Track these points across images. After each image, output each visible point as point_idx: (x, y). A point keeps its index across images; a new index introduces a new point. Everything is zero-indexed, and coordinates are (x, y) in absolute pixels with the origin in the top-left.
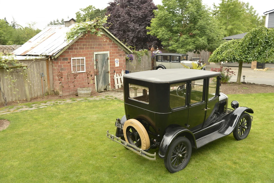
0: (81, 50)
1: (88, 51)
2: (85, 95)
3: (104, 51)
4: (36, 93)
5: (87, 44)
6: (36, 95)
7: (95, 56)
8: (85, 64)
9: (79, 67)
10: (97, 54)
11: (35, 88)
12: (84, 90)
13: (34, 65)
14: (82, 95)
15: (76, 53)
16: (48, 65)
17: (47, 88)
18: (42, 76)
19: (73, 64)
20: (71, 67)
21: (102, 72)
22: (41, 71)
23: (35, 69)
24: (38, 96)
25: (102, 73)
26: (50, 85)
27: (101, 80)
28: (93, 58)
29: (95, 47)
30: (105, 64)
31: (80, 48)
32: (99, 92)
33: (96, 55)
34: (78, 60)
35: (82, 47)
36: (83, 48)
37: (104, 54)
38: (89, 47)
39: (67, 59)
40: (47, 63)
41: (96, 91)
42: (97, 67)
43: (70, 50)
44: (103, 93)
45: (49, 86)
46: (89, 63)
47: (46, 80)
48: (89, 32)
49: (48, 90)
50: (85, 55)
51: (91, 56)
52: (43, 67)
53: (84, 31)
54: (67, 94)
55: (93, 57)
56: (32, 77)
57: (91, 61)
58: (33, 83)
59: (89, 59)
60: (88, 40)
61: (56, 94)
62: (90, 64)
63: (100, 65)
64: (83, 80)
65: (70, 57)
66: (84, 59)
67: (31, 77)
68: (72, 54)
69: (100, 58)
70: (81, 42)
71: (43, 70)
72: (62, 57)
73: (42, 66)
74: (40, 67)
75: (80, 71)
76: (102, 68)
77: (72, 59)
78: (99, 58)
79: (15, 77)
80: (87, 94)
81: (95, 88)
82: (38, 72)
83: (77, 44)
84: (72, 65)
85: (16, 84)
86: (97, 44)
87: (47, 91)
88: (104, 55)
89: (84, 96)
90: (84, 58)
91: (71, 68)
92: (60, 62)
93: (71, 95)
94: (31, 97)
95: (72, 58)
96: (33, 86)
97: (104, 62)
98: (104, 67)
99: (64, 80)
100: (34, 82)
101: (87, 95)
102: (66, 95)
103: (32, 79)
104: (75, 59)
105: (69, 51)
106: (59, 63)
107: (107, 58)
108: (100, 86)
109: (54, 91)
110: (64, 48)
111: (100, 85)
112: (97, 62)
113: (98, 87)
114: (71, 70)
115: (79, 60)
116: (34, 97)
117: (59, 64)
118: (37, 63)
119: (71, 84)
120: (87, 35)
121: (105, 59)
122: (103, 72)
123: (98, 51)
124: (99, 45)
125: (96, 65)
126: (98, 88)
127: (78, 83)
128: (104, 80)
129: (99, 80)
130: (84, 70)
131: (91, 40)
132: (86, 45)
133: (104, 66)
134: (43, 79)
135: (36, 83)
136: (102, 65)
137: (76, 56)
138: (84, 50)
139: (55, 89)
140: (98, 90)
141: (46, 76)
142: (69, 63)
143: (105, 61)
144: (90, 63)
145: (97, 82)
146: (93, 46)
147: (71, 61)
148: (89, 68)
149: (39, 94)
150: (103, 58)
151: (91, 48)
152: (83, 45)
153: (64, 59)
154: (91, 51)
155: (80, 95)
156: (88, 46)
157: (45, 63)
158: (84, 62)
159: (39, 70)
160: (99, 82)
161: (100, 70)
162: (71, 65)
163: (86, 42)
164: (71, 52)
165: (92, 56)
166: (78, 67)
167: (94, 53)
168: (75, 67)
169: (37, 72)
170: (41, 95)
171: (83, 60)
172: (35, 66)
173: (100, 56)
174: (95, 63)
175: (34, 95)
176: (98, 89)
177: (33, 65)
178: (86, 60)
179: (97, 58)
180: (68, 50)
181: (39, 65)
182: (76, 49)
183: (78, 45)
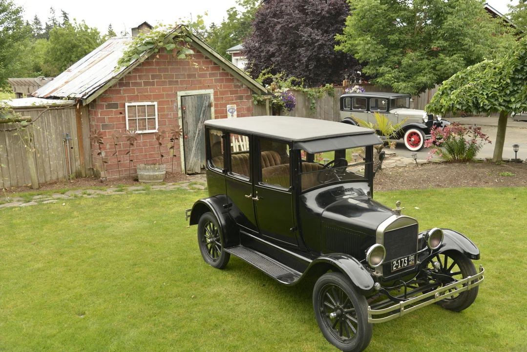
0: (149, 87)
1: (164, 90)
2: (150, 180)
3: (200, 88)
4: (54, 173)
5: (162, 74)
6: (54, 178)
7: (179, 98)
8: (156, 117)
9: (143, 123)
10: (185, 95)
11: (51, 163)
12: (148, 169)
13: (50, 116)
14: (145, 179)
15: (136, 92)
16: (79, 118)
17: (78, 163)
18: (66, 140)
19: (130, 115)
20: (125, 121)
21: (195, 133)
22: (64, 129)
23: (51, 125)
24: (58, 179)
25: (197, 134)
26: (84, 158)
27: (194, 149)
28: (175, 104)
29: (179, 80)
30: (203, 115)
31: (146, 84)
32: (188, 174)
33: (181, 96)
34: (140, 108)
35: (150, 82)
36: (153, 84)
37: (201, 95)
38: (167, 80)
39: (115, 106)
40: (77, 113)
41: (181, 171)
42: (184, 122)
43: (124, 88)
44: (199, 175)
45: (81, 160)
46: (166, 113)
47: (75, 147)
48: (162, 49)
49: (79, 167)
50: (156, 98)
51: (170, 100)
52: (68, 122)
53: (151, 49)
54: (117, 176)
55: (174, 101)
56: (46, 141)
57: (171, 109)
58: (47, 152)
59: (166, 106)
60: (163, 67)
61: (96, 177)
62: (169, 117)
63: (190, 119)
64: (152, 148)
65: (124, 102)
66: (154, 105)
67: (44, 140)
68: (127, 96)
69: (191, 104)
70: (148, 71)
71: (69, 128)
72: (105, 102)
73: (67, 119)
74: (63, 121)
75: (146, 129)
76: (197, 124)
77: (128, 106)
78: (189, 103)
79: (9, 140)
80: (155, 177)
81: (181, 166)
82: (58, 131)
83: (138, 74)
84: (127, 119)
85: (12, 155)
86: (184, 75)
87: (77, 169)
88: (200, 97)
89: (147, 181)
90: (156, 103)
91: (125, 124)
92: (100, 111)
93: (125, 178)
94: (44, 181)
95: (127, 104)
96: (47, 159)
97: (200, 111)
98: (200, 122)
99: (110, 149)
100: (51, 151)
101: (154, 179)
102: (113, 178)
103: (45, 145)
104: (135, 106)
105: (122, 88)
106: (99, 114)
107: (207, 103)
108: (190, 161)
109: (93, 169)
110: (108, 84)
111: (192, 159)
112: (184, 113)
113: (187, 163)
114: (126, 127)
115: (144, 107)
116: (50, 180)
117: (99, 116)
118: (56, 113)
119: (125, 157)
120: (158, 56)
121: (204, 106)
122: (197, 132)
123: (186, 89)
124: (190, 76)
125: (183, 118)
126: (187, 166)
127: (142, 155)
128: (201, 150)
129: (190, 150)
130: (155, 128)
131: (170, 67)
132: (159, 77)
133: (200, 119)
134: (68, 144)
135: (55, 153)
136: (196, 118)
137: (137, 100)
138: (155, 86)
139: (94, 165)
140: (187, 170)
141: (76, 138)
142: (121, 113)
143: (203, 109)
144: (168, 114)
145: (186, 153)
146: (174, 80)
147: (125, 110)
148: (166, 125)
149: (61, 176)
150: (199, 103)
151: (171, 83)
152: (153, 77)
153: (110, 106)
154: (171, 89)
155: (141, 179)
156: (163, 80)
157: (73, 114)
158: (155, 112)
159: (61, 128)
160: (190, 154)
161: (191, 128)
162: (125, 117)
163: (159, 70)
164: (124, 90)
165: (172, 99)
166: (141, 122)
167: (177, 93)
168: (135, 121)
169: (56, 131)
170: (65, 177)
171: (153, 107)
172: (51, 119)
173: (190, 99)
174: (180, 115)
175: (51, 177)
176: (188, 168)
177: (47, 118)
178: (158, 108)
179: (183, 104)
180: (118, 88)
181: (61, 116)
182: (135, 84)
183: (140, 77)
